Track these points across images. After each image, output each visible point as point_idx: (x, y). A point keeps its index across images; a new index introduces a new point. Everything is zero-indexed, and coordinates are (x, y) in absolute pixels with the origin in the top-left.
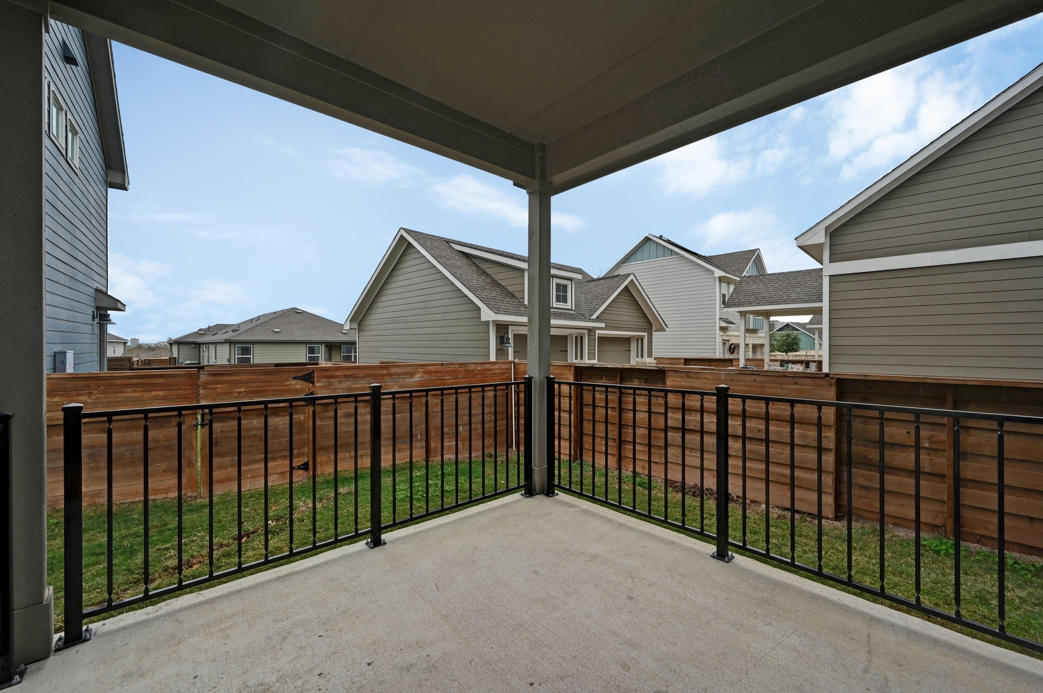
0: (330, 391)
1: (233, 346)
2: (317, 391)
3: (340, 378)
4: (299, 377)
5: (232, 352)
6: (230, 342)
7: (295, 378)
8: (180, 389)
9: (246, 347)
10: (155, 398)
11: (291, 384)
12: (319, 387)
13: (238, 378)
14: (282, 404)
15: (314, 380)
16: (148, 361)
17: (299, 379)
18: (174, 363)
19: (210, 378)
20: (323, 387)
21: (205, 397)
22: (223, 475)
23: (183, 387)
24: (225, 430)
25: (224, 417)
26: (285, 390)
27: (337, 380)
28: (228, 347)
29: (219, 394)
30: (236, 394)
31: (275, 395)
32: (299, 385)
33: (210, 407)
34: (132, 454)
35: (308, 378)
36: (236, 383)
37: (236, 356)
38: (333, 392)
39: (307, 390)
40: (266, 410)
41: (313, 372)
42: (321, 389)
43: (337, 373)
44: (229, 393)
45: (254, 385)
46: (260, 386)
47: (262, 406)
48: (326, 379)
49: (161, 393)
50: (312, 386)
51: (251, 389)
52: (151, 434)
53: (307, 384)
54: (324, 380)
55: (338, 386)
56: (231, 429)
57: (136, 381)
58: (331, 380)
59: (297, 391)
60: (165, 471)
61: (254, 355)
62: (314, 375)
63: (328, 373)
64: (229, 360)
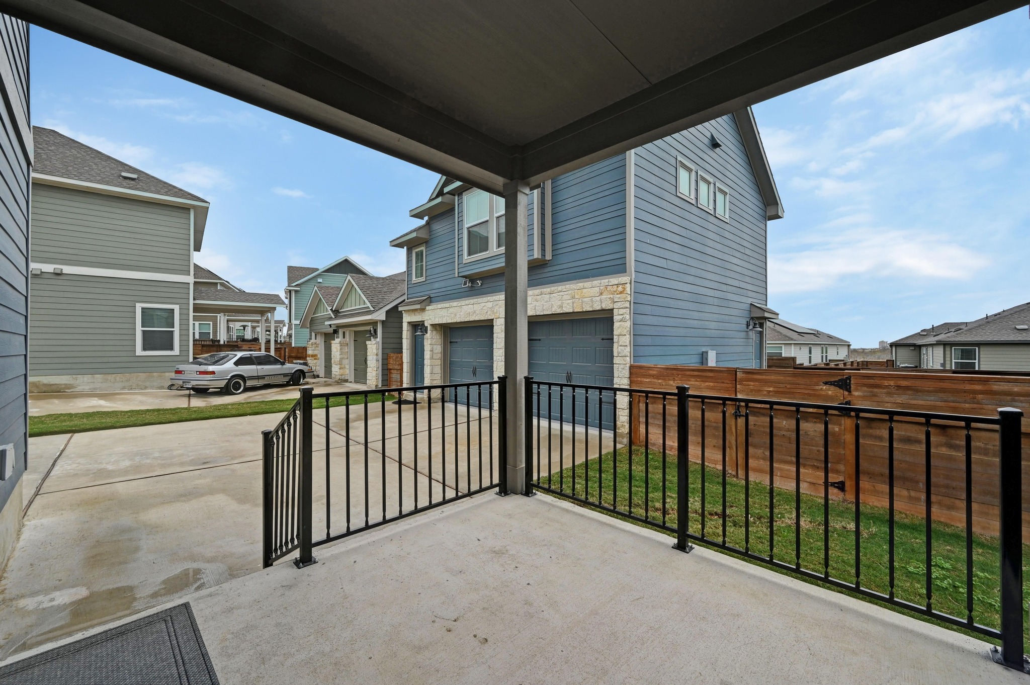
0: (875, 404)
1: (948, 349)
2: (855, 402)
3: (888, 388)
4: (831, 382)
5: (948, 356)
6: (945, 344)
7: (826, 383)
8: (723, 383)
9: (968, 349)
10: (708, 388)
11: (821, 389)
12: (858, 396)
13: (767, 377)
14: (811, 409)
15: (850, 387)
16: (865, 363)
17: (831, 385)
18: (892, 366)
19: (744, 375)
20: (864, 398)
21: (742, 392)
22: (756, 465)
23: (725, 381)
24: (757, 424)
25: (757, 412)
26: (815, 395)
27: (885, 391)
28: (942, 349)
29: (752, 391)
30: (765, 393)
31: (803, 399)
32: (831, 391)
33: (747, 401)
34: (695, 427)
35: (844, 384)
36: (766, 382)
37: (953, 361)
38: (879, 406)
39: (842, 398)
40: (797, 412)
41: (849, 378)
42: (859, 399)
43: (886, 383)
44: (759, 390)
45: (782, 386)
46: (788, 387)
47: (794, 408)
48: (867, 387)
49: (711, 384)
50: (848, 395)
51: (779, 390)
52: (707, 414)
53: (842, 391)
54: (865, 389)
55: (887, 399)
56: (762, 424)
57: (696, 373)
58: (876, 390)
59: (831, 398)
60: (714, 446)
61: (981, 359)
62: (850, 381)
63: (871, 381)
64: (943, 365)
